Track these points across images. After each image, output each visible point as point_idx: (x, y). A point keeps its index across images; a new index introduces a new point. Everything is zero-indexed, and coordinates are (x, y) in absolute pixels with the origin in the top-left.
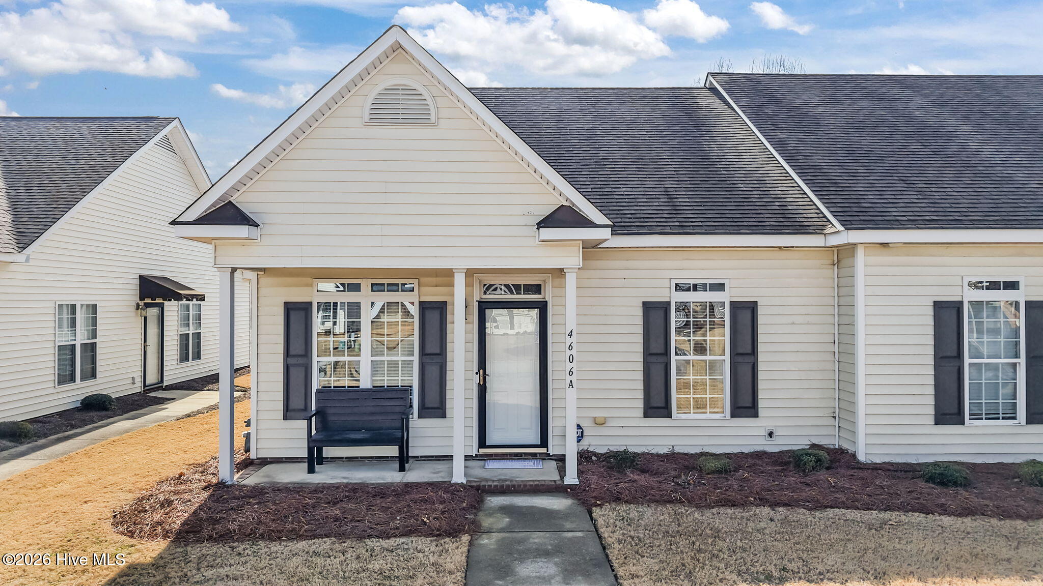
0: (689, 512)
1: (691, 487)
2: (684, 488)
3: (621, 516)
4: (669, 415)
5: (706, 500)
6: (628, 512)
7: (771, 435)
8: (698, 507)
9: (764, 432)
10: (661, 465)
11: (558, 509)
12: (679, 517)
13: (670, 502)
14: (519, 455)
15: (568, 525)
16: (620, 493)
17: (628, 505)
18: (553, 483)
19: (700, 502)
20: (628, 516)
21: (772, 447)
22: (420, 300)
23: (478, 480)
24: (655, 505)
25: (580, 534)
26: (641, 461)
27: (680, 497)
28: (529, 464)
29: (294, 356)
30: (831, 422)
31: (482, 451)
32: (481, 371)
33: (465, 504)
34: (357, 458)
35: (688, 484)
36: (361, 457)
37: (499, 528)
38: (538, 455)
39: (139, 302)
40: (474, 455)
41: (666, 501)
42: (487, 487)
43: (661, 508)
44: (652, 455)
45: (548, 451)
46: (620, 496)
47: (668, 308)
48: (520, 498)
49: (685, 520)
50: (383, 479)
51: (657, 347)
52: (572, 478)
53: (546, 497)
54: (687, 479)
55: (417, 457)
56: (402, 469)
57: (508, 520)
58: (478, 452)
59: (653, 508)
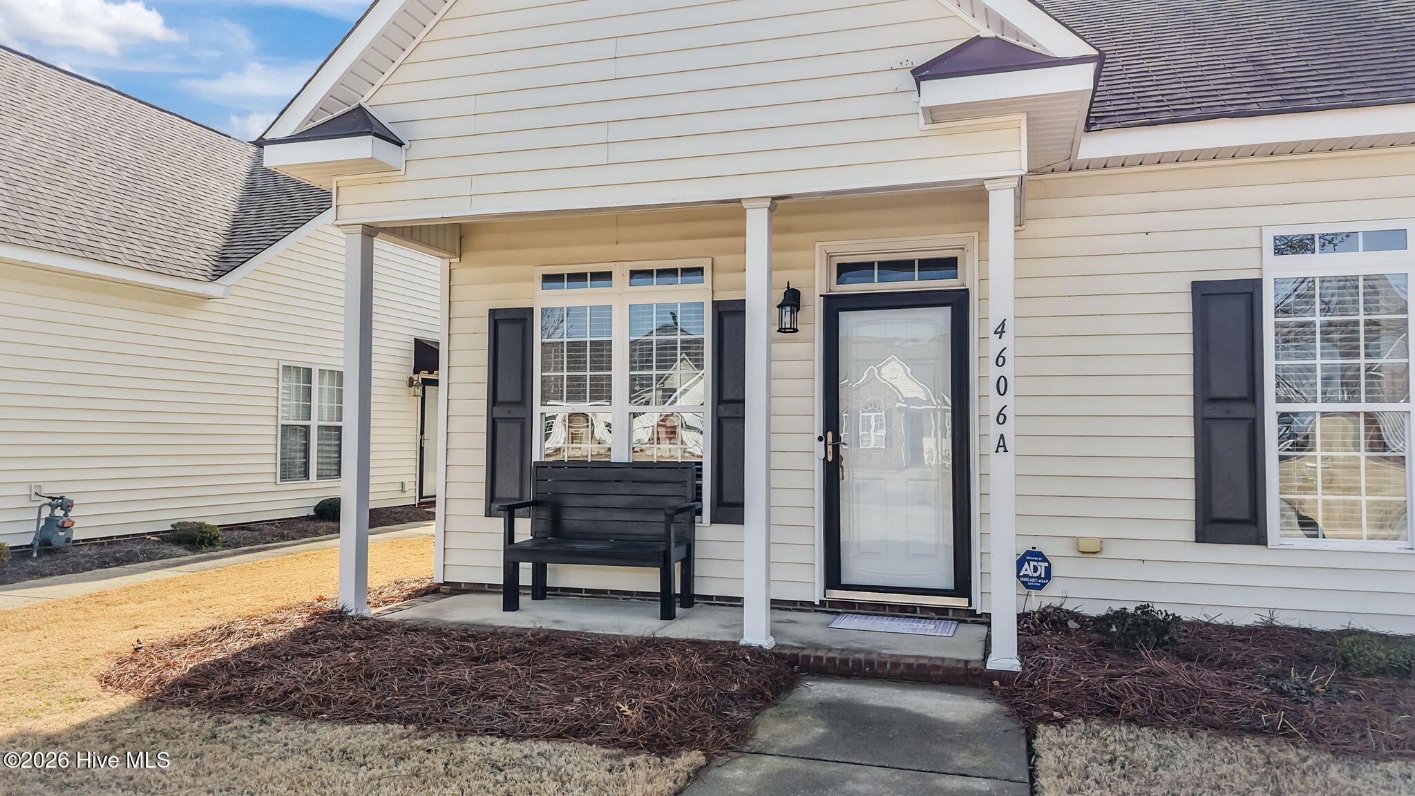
0: (1310, 762)
1: (1318, 703)
2: (1298, 702)
3: (1107, 753)
4: (1260, 539)
5: (1364, 736)
6: (1130, 744)
8: (1339, 752)
10: (1237, 649)
11: (954, 720)
12: (1278, 772)
13: (1255, 731)
14: (909, 609)
15: (962, 759)
16: (1116, 698)
17: (1134, 727)
18: (961, 665)
19: (1347, 740)
20: (1128, 753)
22: (714, 299)
23: (801, 645)
24: (1209, 736)
25: (982, 785)
26: (1186, 637)
27: (1283, 723)
28: (928, 628)
29: (505, 403)
31: (834, 593)
32: (830, 434)
33: (736, 687)
34: (604, 592)
35: (1310, 693)
36: (613, 592)
37: (790, 746)
38: (951, 612)
39: (412, 376)
40: (817, 603)
41: (1242, 729)
42: (812, 660)
43: (1225, 744)
44: (1218, 627)
45: (970, 605)
46: (1116, 704)
47: (1256, 294)
48: (877, 689)
49: (1296, 781)
50: (620, 629)
51: (1228, 384)
52: (1005, 657)
53: (938, 694)
54: (1305, 681)
55: (710, 598)
56: (667, 614)
57: (822, 730)
58: (825, 596)
59: (1204, 742)
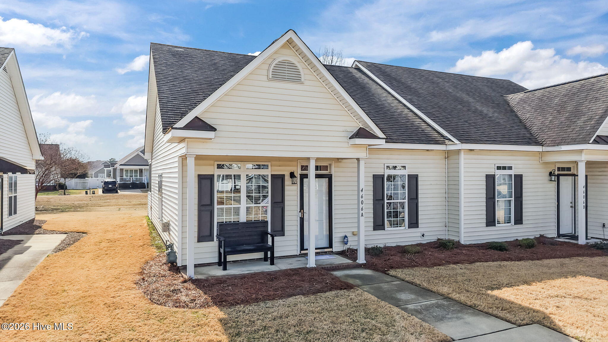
1: (415, 260)
2: (413, 260)
3: (404, 274)
4: (384, 229)
7: (423, 235)
9: (420, 235)
12: (427, 271)
14: (319, 253)
15: (387, 280)
17: (399, 269)
19: (425, 265)
21: (424, 241)
22: (272, 174)
27: (416, 264)
28: (328, 257)
29: (204, 205)
30: (444, 228)
31: (303, 252)
32: (302, 210)
38: (328, 252)
40: (298, 255)
43: (414, 269)
45: (332, 250)
47: (384, 177)
49: (430, 272)
52: (361, 261)
53: (356, 270)
57: (357, 280)
58: (300, 253)
59: (411, 269)
